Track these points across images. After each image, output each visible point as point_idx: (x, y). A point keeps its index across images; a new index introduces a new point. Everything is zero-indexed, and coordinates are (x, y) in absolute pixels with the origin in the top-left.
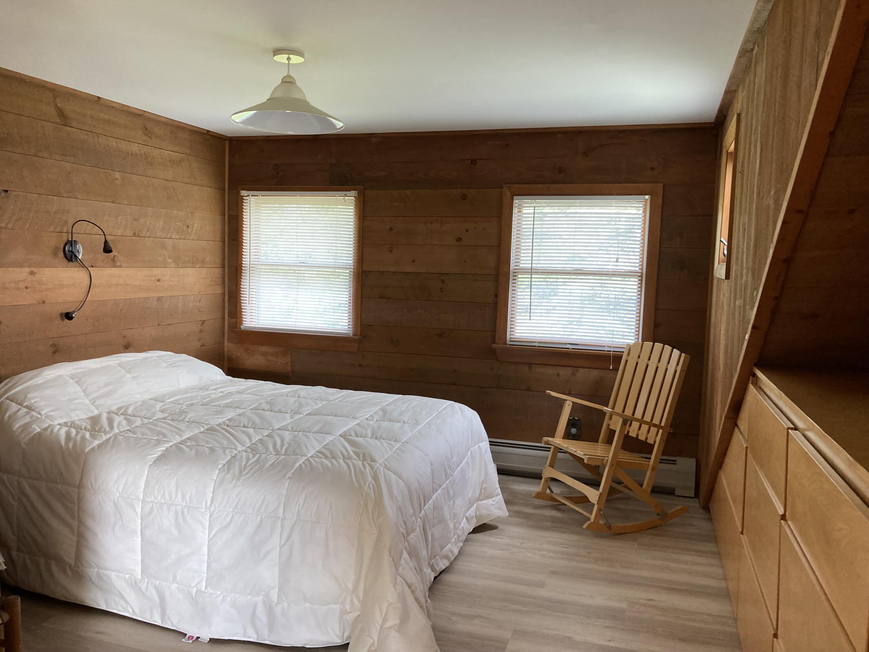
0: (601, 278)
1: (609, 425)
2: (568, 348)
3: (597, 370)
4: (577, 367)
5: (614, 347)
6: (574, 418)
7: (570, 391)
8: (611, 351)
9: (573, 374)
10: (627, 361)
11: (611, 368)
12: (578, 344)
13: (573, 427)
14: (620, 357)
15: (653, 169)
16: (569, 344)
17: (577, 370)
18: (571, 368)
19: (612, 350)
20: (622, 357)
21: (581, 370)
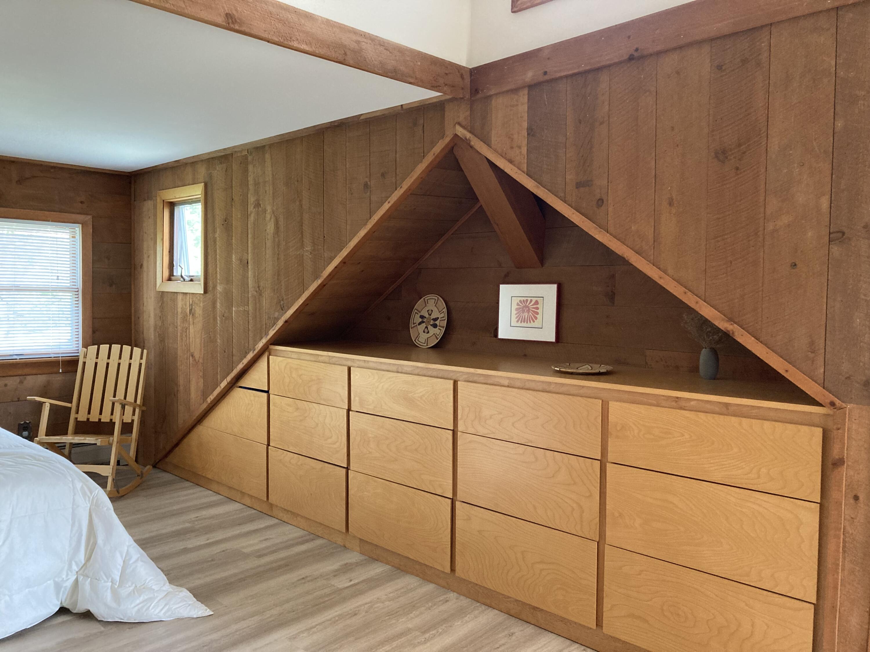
0: (44, 293)
1: (77, 418)
2: (16, 359)
3: (46, 375)
4: (25, 375)
5: (61, 353)
6: (25, 422)
7: (18, 399)
8: (59, 357)
9: (21, 382)
10: (84, 363)
11: (61, 371)
12: (23, 355)
13: (24, 430)
14: (77, 361)
15: (82, 202)
16: (15, 355)
17: (25, 378)
18: (18, 377)
19: (60, 355)
20: (78, 361)
21: (29, 378)
